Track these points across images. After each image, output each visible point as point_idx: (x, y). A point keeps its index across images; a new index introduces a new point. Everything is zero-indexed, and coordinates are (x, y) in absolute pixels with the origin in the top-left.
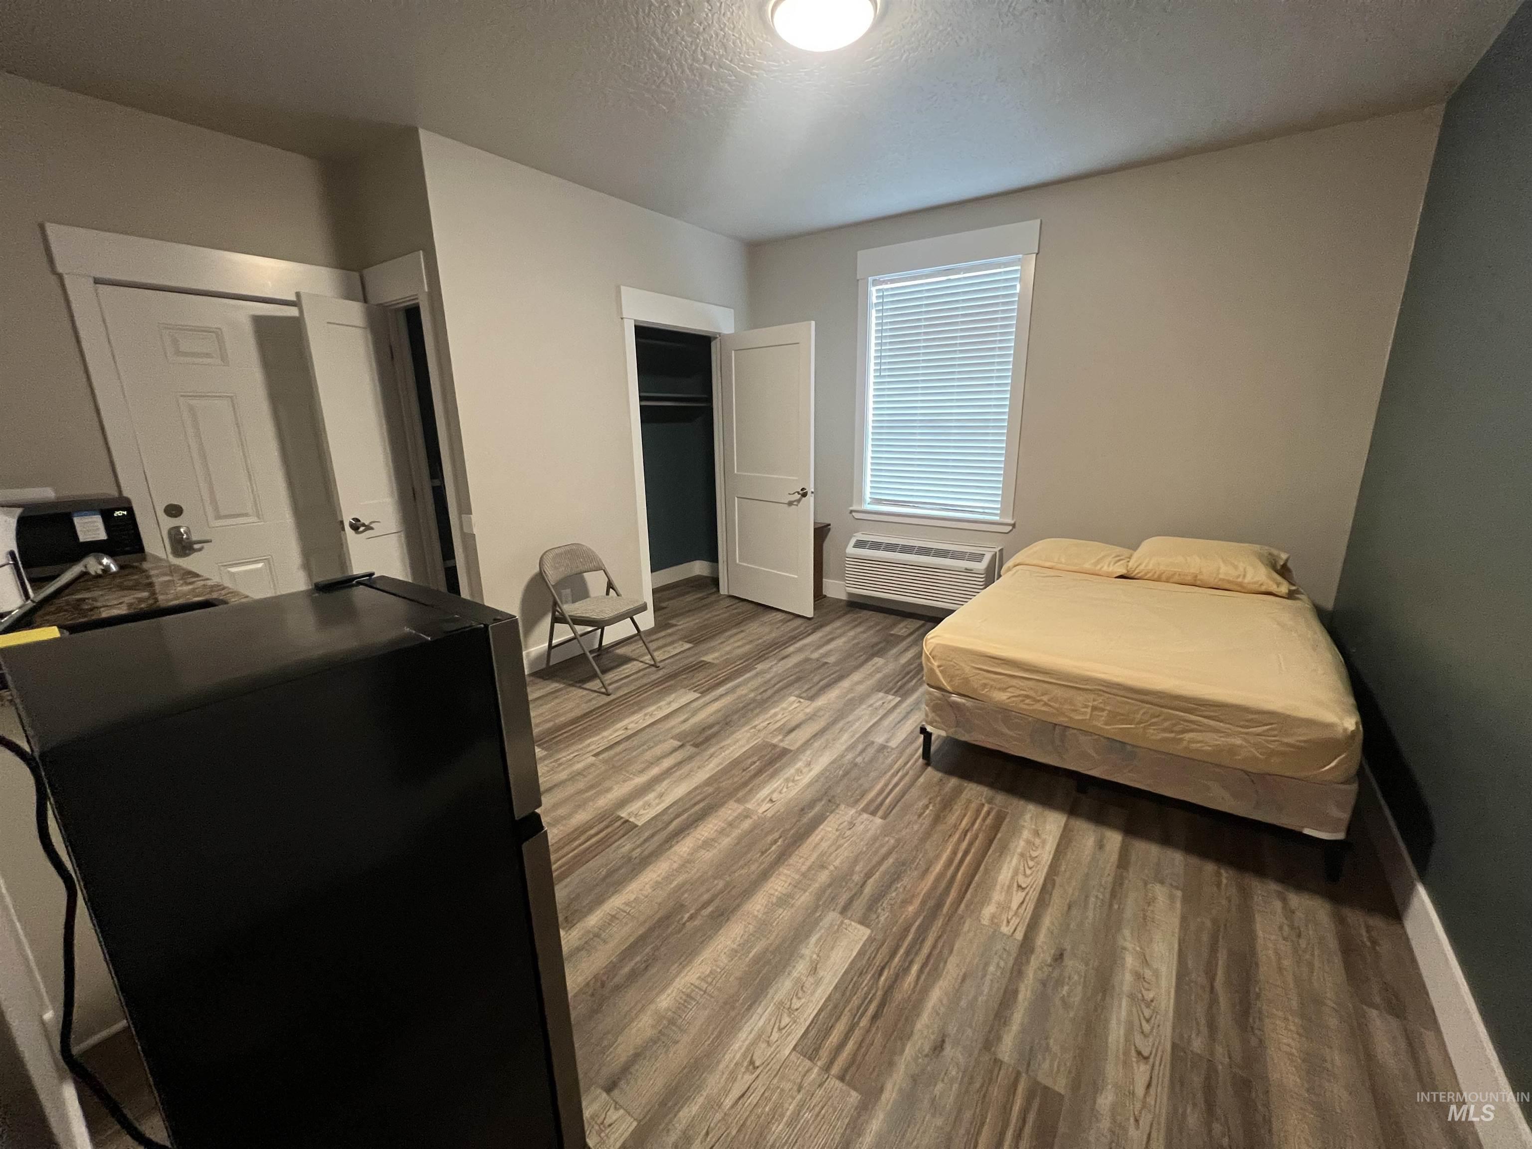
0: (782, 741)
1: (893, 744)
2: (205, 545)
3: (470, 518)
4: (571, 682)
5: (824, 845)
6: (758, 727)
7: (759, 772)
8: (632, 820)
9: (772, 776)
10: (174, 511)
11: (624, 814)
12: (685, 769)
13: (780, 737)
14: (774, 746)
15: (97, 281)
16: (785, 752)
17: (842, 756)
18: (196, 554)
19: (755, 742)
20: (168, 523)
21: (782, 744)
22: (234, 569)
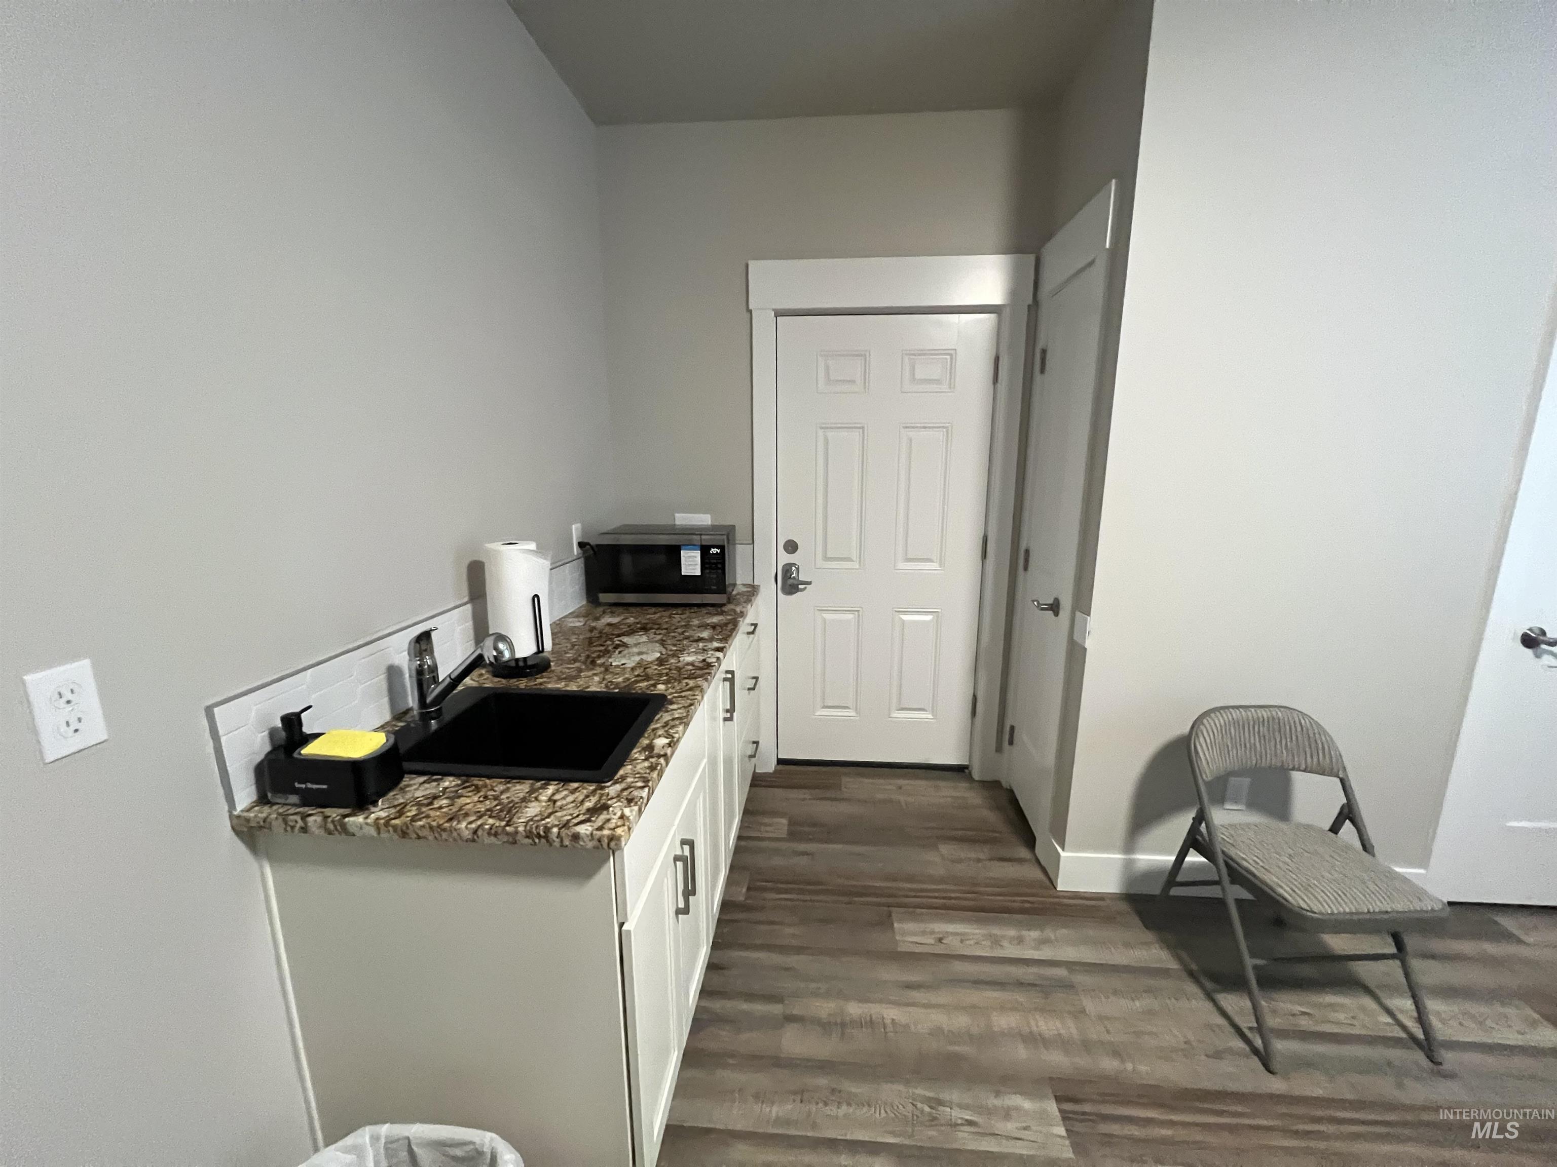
2: (808, 586)
3: (1086, 620)
4: (1194, 967)
10: (791, 547)
15: (779, 314)
18: (799, 593)
20: (785, 558)
22: (827, 616)
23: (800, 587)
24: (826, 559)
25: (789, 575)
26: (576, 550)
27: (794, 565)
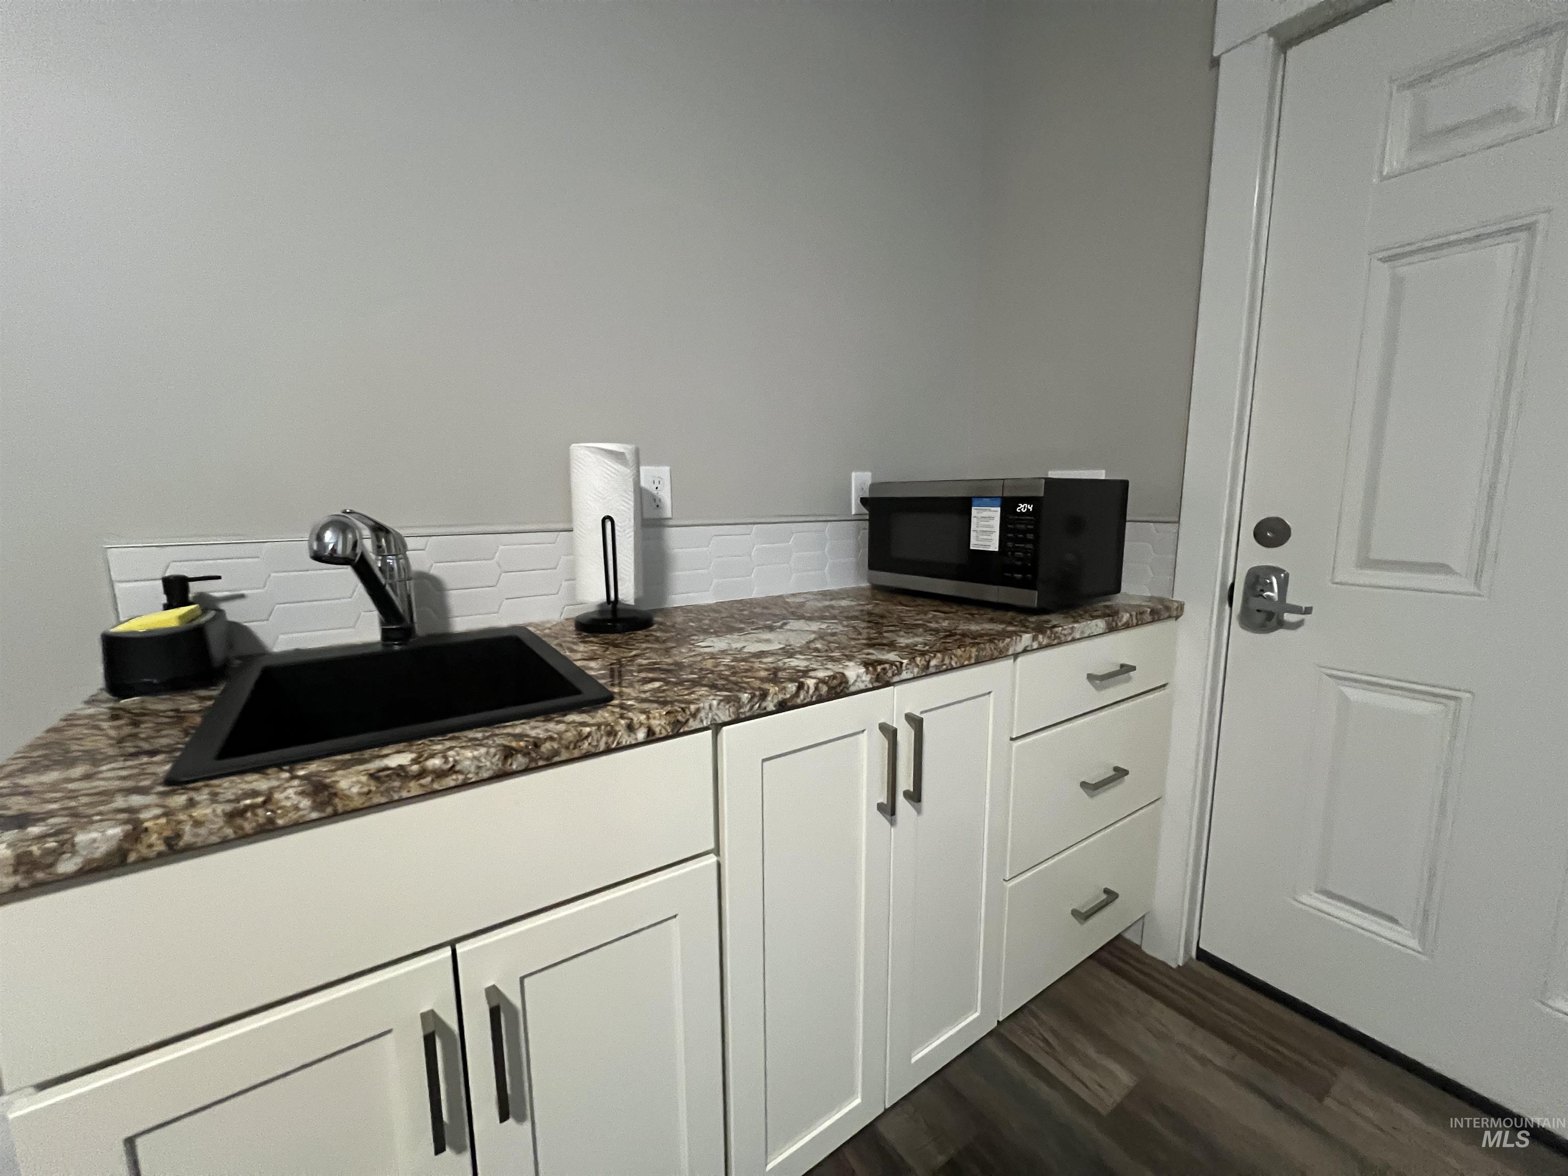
2: (1305, 618)
10: (1274, 533)
18: (1281, 633)
20: (1256, 555)
22: (1354, 694)
23: (1288, 617)
24: (1367, 562)
25: (1259, 588)
26: (855, 507)
27: (1276, 571)
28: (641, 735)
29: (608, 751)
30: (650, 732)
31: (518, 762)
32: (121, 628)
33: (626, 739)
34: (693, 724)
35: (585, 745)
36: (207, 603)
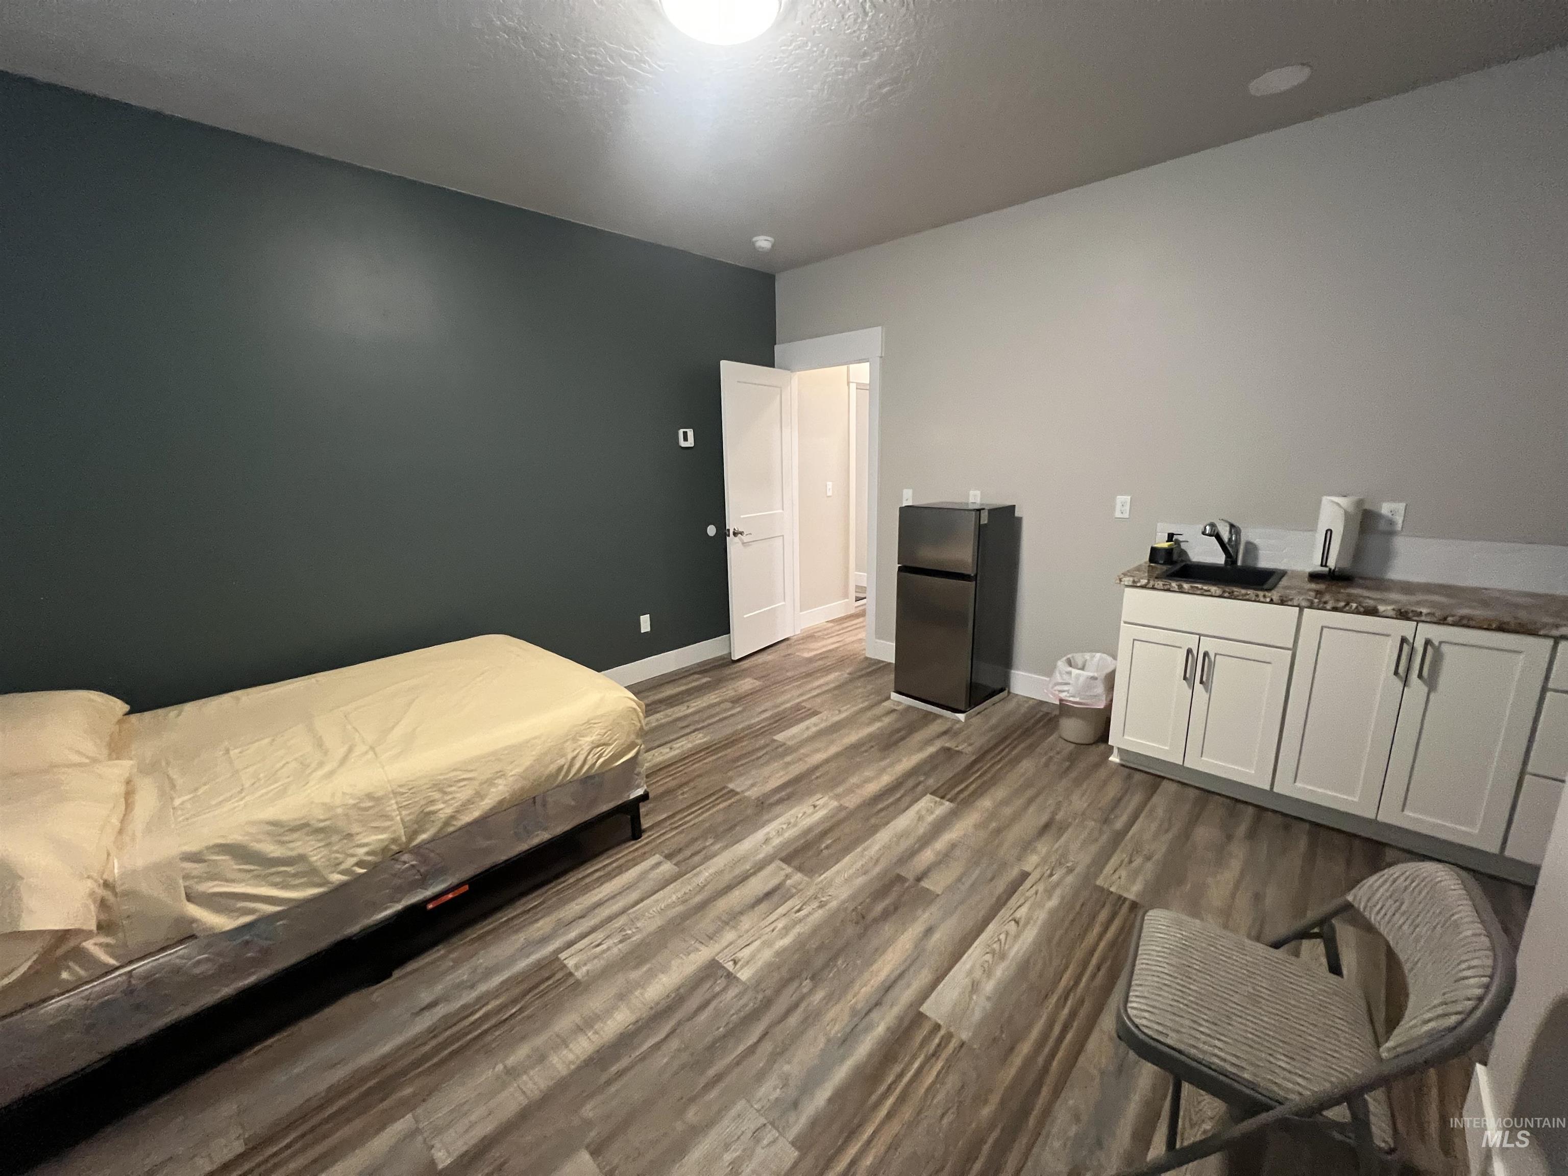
0: (788, 877)
1: (657, 858)
5: (782, 773)
6: (815, 904)
7: (824, 834)
8: (938, 799)
9: (810, 830)
11: (947, 805)
12: (905, 844)
13: (789, 882)
14: (800, 869)
16: (787, 860)
17: (726, 847)
19: (823, 877)
21: (789, 870)
28: (1268, 600)
29: (1255, 601)
30: (1272, 600)
31: (1226, 595)
32: (1156, 546)
33: (1262, 599)
34: (1290, 603)
35: (1248, 597)
36: (1178, 542)
